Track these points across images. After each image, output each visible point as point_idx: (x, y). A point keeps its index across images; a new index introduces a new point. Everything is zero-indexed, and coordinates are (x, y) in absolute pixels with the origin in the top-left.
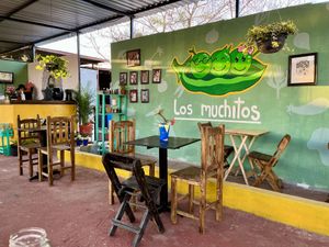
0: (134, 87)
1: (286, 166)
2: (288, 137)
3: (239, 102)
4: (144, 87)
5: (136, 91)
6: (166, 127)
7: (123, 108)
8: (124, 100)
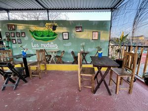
0: (14, 38)
1: (64, 58)
2: (64, 51)
3: (52, 43)
4: (18, 38)
5: (15, 40)
6: (25, 51)
7: (10, 45)
8: (10, 43)
